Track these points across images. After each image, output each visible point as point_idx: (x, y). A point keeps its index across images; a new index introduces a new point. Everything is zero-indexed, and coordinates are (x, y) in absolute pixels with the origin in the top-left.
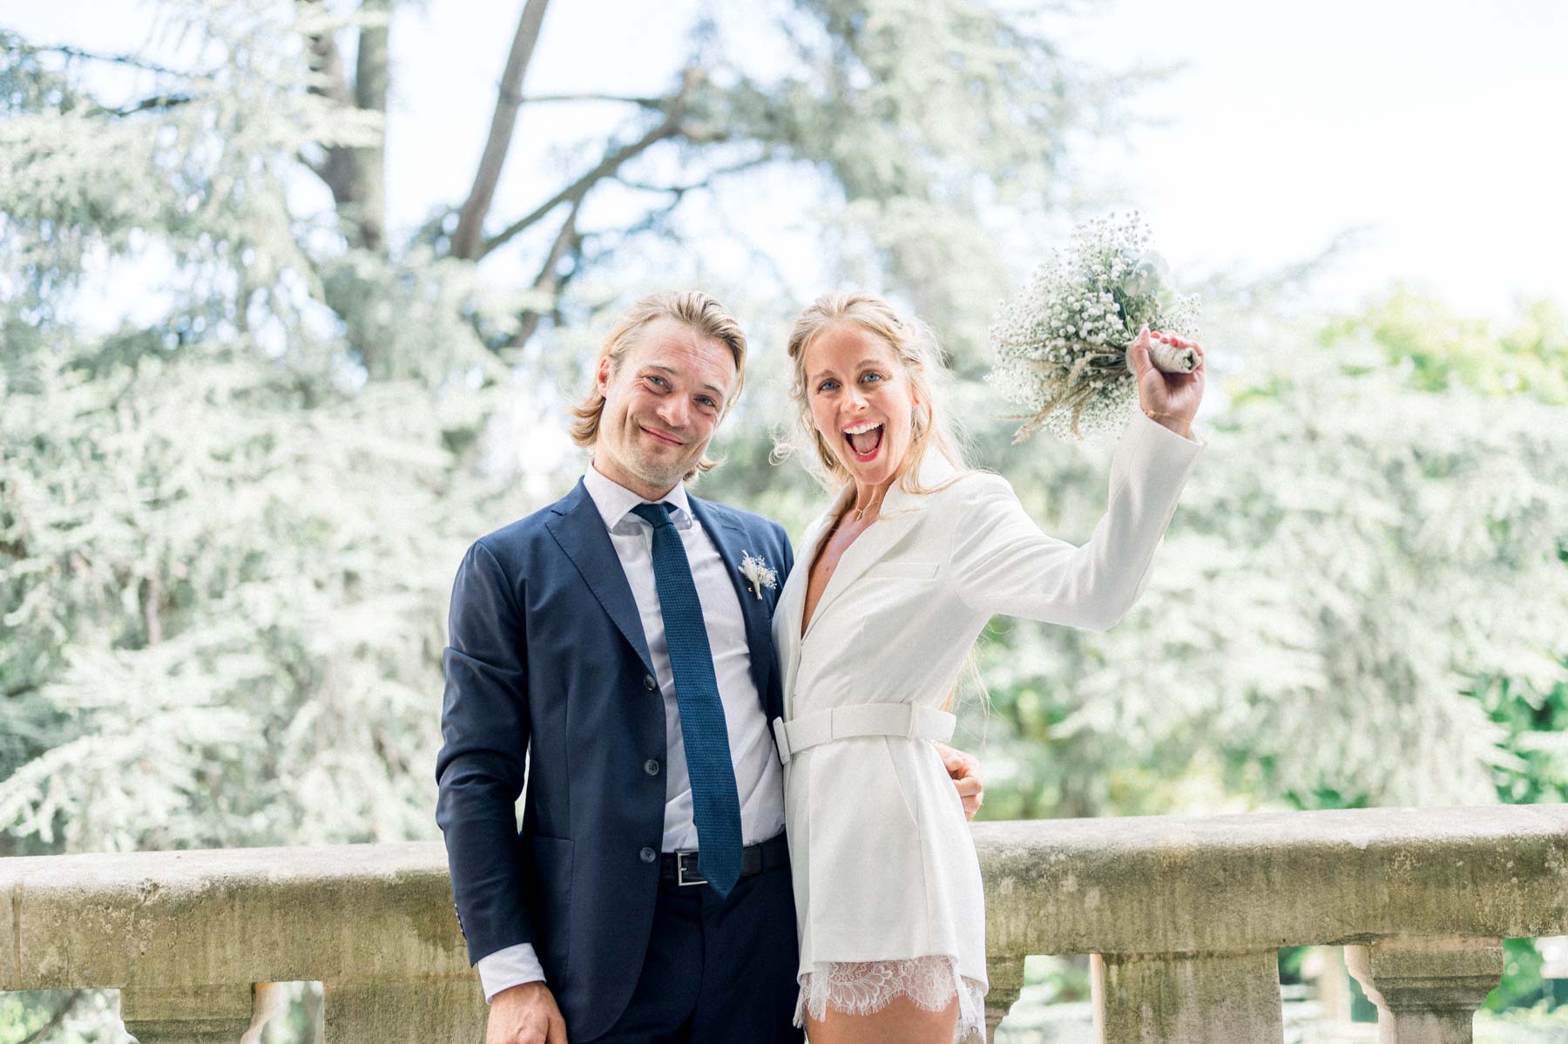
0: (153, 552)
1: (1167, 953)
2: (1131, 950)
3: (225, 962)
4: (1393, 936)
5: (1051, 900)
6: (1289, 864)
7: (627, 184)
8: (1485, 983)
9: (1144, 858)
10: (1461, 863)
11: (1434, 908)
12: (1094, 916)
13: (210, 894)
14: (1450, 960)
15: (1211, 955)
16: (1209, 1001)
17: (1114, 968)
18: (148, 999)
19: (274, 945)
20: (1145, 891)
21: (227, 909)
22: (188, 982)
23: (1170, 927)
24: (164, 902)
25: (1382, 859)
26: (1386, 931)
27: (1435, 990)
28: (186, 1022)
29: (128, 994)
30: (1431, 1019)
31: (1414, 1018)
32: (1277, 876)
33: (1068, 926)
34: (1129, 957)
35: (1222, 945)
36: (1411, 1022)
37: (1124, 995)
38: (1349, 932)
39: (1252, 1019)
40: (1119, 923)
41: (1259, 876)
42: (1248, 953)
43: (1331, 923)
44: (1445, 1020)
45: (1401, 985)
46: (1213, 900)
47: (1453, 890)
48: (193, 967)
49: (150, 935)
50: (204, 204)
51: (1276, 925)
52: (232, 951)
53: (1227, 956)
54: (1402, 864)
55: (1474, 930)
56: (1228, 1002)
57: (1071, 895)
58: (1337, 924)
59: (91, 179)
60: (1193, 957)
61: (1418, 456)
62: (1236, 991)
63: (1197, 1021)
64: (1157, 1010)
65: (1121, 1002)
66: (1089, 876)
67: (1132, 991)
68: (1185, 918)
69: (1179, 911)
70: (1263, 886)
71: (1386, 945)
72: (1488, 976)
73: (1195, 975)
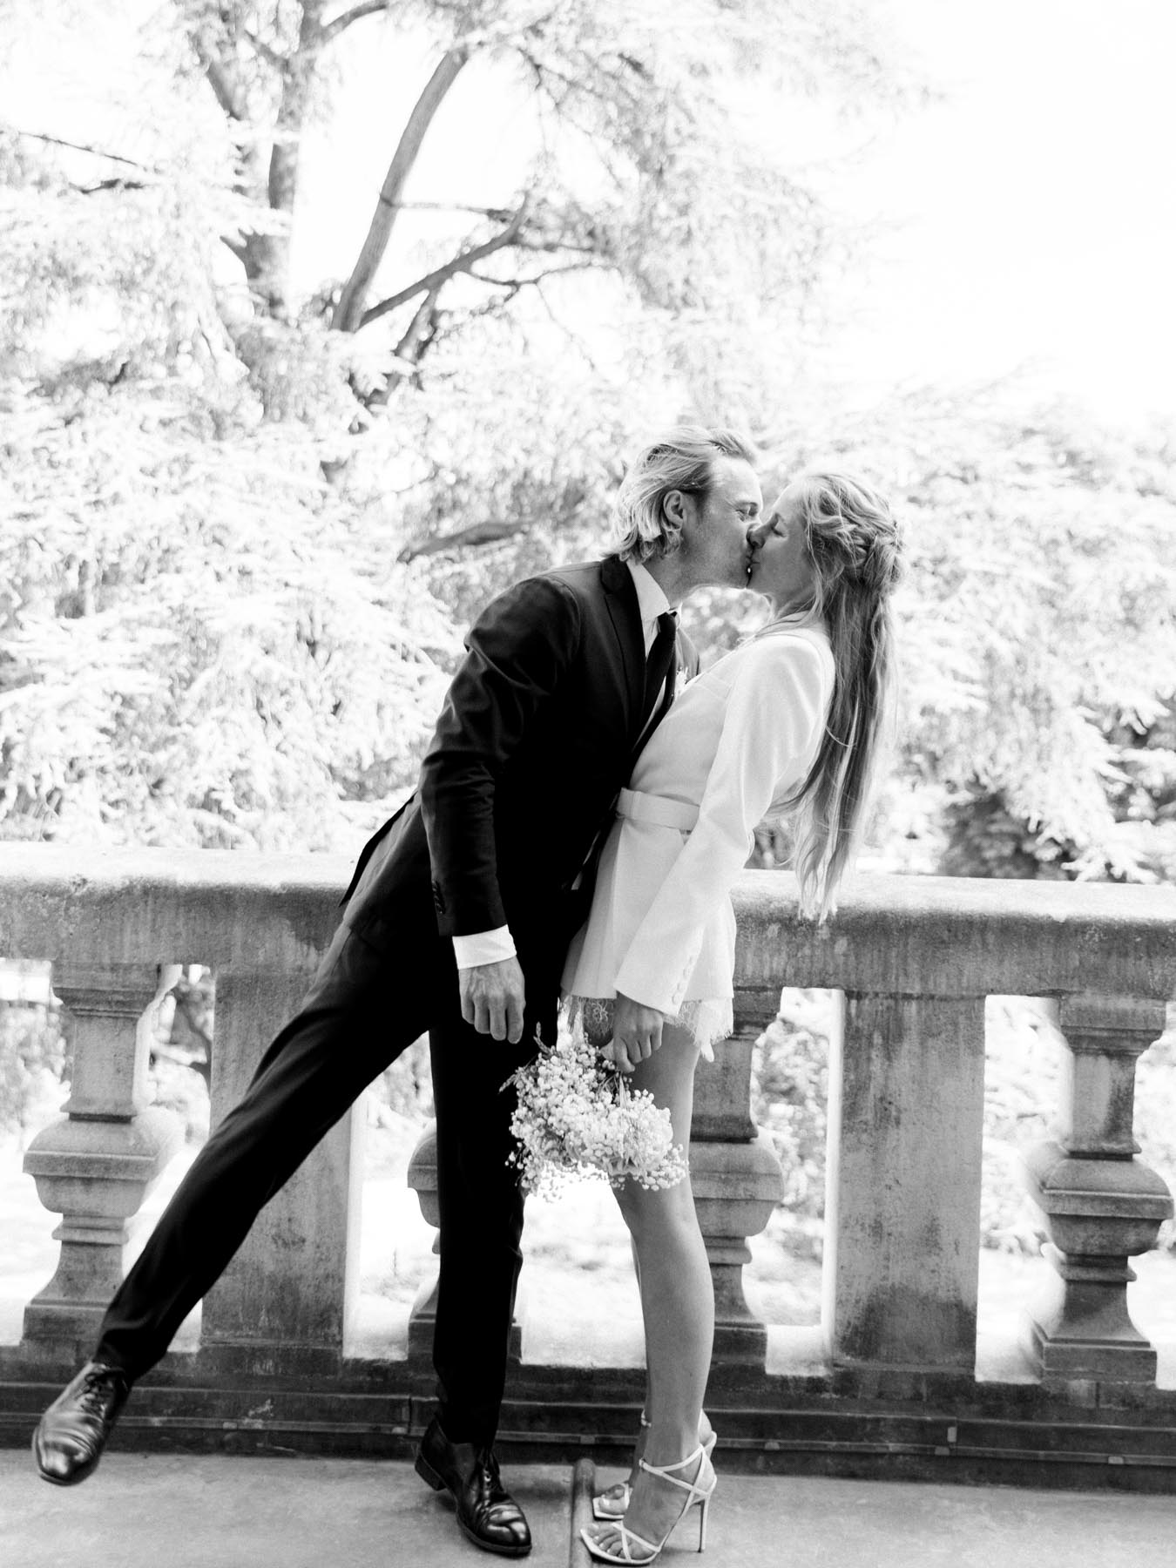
0: (93, 541)
1: (897, 993)
2: (869, 988)
3: (137, 946)
4: (1080, 993)
5: (808, 945)
6: (1001, 931)
7: (476, 276)
8: (1149, 1036)
9: (885, 917)
10: (1138, 940)
11: (1115, 973)
12: (841, 960)
13: (128, 890)
14: (1123, 1016)
15: (932, 997)
16: (928, 1033)
17: (854, 1002)
18: (73, 971)
19: (178, 935)
20: (884, 943)
21: (142, 904)
22: (106, 961)
23: (901, 972)
24: (91, 894)
25: (1076, 931)
26: (1075, 989)
27: (1110, 1038)
28: (104, 992)
29: (57, 965)
30: (1103, 1060)
31: (1090, 1059)
32: (991, 938)
33: (820, 966)
34: (867, 994)
35: (943, 990)
36: (1087, 1061)
37: (861, 1024)
38: (1045, 987)
39: (962, 1052)
40: (861, 967)
41: (976, 938)
42: (962, 998)
43: (1031, 979)
44: (1115, 1062)
45: (1083, 1032)
46: (938, 954)
47: (1131, 960)
48: (112, 948)
49: (78, 920)
50: (146, 272)
51: (987, 978)
52: (144, 937)
53: (944, 999)
54: (1092, 936)
55: (1146, 993)
56: (943, 1036)
57: (824, 942)
58: (1035, 980)
59: (60, 246)
60: (918, 998)
61: (1071, 535)
62: (949, 1027)
63: (917, 1049)
64: (885, 1038)
65: (858, 1030)
66: (839, 928)
67: (866, 1022)
68: (914, 967)
69: (910, 960)
70: (979, 945)
71: (1074, 1000)
72: (1154, 1031)
73: (919, 1012)
